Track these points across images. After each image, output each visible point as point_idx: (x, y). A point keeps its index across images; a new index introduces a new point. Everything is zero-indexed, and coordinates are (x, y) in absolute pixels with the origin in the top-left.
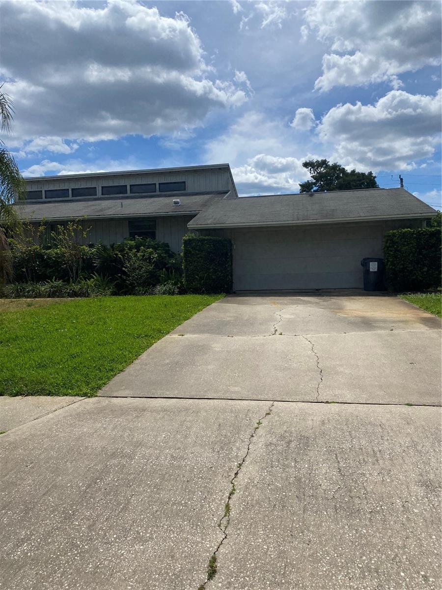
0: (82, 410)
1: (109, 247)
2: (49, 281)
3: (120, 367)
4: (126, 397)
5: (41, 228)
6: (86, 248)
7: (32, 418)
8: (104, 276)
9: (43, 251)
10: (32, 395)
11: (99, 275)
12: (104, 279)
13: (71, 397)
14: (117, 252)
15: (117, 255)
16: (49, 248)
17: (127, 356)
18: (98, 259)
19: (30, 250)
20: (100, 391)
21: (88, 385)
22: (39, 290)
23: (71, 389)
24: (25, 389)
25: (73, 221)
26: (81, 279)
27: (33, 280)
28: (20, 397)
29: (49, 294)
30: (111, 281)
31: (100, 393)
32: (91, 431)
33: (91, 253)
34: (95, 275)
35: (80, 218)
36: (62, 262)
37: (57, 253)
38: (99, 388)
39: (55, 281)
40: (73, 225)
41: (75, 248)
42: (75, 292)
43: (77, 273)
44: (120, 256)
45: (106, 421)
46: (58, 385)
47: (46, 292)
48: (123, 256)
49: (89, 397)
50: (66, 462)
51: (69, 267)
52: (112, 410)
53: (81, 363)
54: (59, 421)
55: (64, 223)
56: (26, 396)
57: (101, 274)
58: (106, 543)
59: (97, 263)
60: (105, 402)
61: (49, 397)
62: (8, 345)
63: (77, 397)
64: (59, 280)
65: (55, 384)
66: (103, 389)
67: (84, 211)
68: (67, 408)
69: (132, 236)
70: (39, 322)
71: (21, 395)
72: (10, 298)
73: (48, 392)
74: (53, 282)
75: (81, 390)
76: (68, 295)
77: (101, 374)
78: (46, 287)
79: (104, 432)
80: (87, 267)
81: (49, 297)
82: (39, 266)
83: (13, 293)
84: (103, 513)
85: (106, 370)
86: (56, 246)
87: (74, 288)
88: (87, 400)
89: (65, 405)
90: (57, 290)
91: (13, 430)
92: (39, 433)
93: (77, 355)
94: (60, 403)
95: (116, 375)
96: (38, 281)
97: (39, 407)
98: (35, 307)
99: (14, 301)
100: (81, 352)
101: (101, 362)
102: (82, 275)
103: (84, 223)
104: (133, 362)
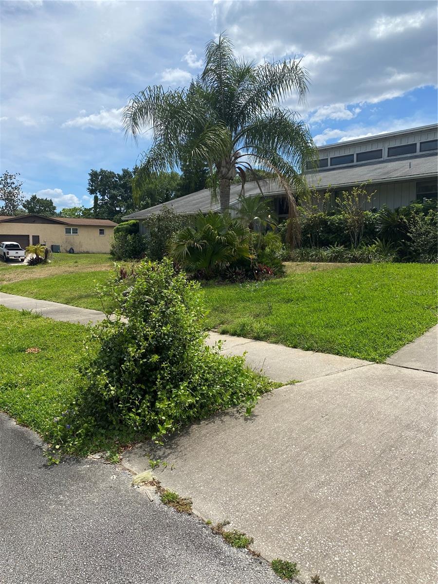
0: (371, 375)
1: (393, 211)
2: (331, 246)
3: (410, 337)
4: (418, 370)
5: (327, 195)
6: (370, 214)
7: (324, 374)
8: (386, 241)
9: (327, 217)
10: (322, 352)
11: (381, 240)
12: (386, 244)
13: (359, 360)
14: (403, 216)
15: (402, 219)
16: (333, 214)
17: (417, 327)
18: (381, 224)
19: (315, 217)
20: (388, 358)
21: (376, 351)
22: (322, 255)
23: (359, 352)
24: (315, 345)
25: (358, 186)
26: (362, 244)
27: (316, 246)
28: (311, 352)
29: (331, 259)
30: (393, 247)
31: (388, 360)
32: (383, 397)
33: (374, 218)
34: (377, 241)
35: (365, 182)
36: (344, 228)
37: (340, 219)
38: (388, 355)
39: (337, 246)
40: (357, 190)
41: (357, 214)
42: (356, 257)
43: (358, 238)
44: (405, 220)
45: (397, 390)
46: (346, 346)
47: (328, 257)
48: (409, 220)
49: (378, 363)
50: (359, 422)
51: (351, 232)
52: (403, 380)
53: (368, 328)
54: (349, 381)
55: (349, 189)
56: (316, 352)
57: (384, 240)
58: (404, 513)
59: (379, 228)
60: (395, 370)
61: (337, 356)
62: (297, 304)
63: (364, 361)
64: (341, 245)
65: (344, 345)
66: (392, 357)
67: (369, 175)
68: (356, 370)
69: (420, 199)
70: (323, 285)
71: (312, 350)
72: (296, 262)
73: (337, 351)
74: (335, 247)
75: (369, 355)
76: (349, 261)
77: (389, 342)
78: (328, 252)
79: (397, 401)
80: (369, 232)
81: (330, 261)
82: (322, 232)
83: (298, 257)
84: (400, 482)
85: (395, 338)
86: (339, 212)
87: (355, 254)
88: (376, 365)
89: (354, 366)
90: (338, 256)
91: (308, 381)
92: (331, 389)
93: (364, 320)
94: (348, 364)
95: (405, 345)
96: (320, 247)
97: (329, 365)
98: (319, 271)
99: (300, 265)
100: (367, 317)
101: (388, 329)
102: (364, 241)
103: (369, 187)
104: (423, 334)
